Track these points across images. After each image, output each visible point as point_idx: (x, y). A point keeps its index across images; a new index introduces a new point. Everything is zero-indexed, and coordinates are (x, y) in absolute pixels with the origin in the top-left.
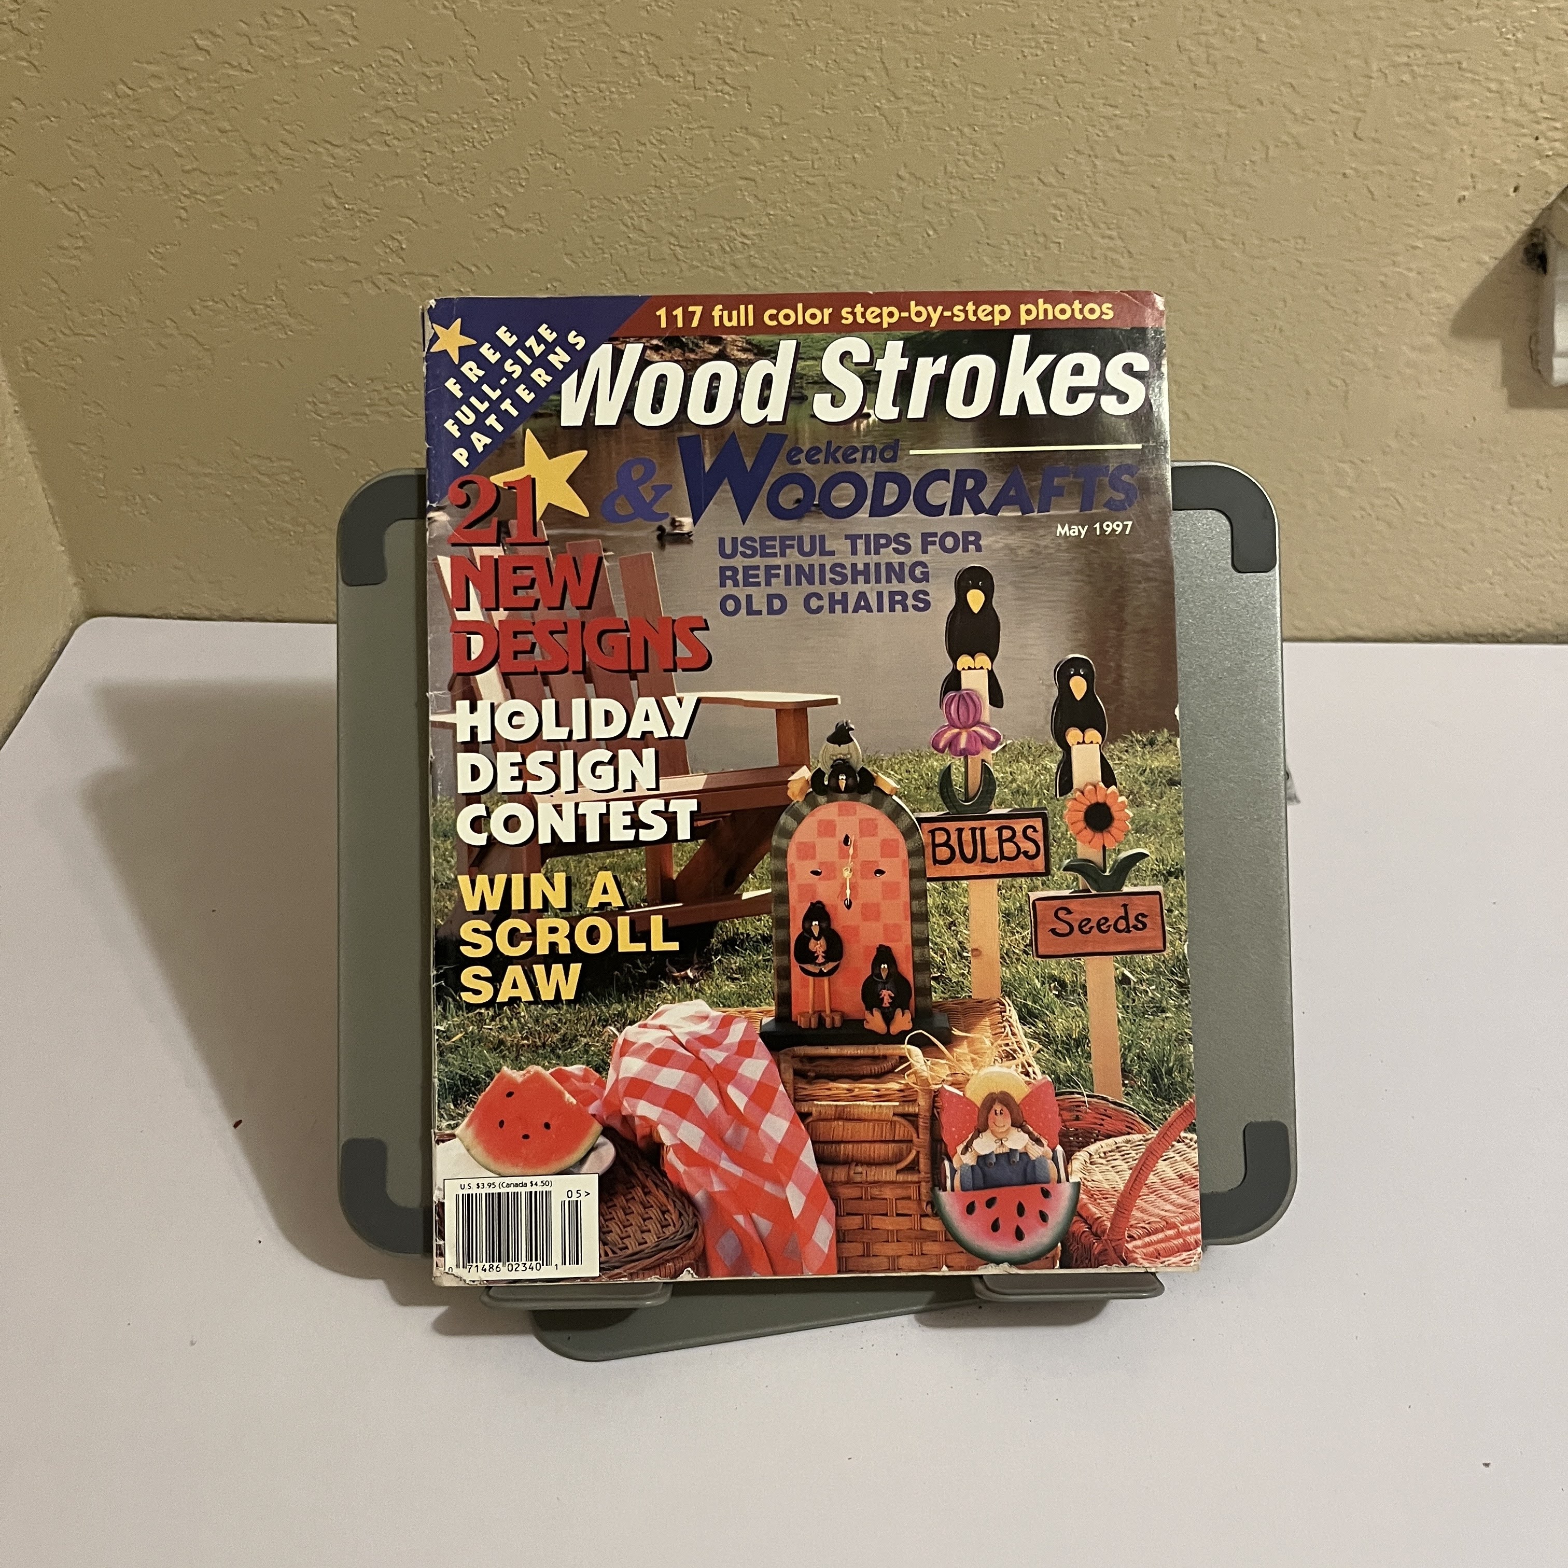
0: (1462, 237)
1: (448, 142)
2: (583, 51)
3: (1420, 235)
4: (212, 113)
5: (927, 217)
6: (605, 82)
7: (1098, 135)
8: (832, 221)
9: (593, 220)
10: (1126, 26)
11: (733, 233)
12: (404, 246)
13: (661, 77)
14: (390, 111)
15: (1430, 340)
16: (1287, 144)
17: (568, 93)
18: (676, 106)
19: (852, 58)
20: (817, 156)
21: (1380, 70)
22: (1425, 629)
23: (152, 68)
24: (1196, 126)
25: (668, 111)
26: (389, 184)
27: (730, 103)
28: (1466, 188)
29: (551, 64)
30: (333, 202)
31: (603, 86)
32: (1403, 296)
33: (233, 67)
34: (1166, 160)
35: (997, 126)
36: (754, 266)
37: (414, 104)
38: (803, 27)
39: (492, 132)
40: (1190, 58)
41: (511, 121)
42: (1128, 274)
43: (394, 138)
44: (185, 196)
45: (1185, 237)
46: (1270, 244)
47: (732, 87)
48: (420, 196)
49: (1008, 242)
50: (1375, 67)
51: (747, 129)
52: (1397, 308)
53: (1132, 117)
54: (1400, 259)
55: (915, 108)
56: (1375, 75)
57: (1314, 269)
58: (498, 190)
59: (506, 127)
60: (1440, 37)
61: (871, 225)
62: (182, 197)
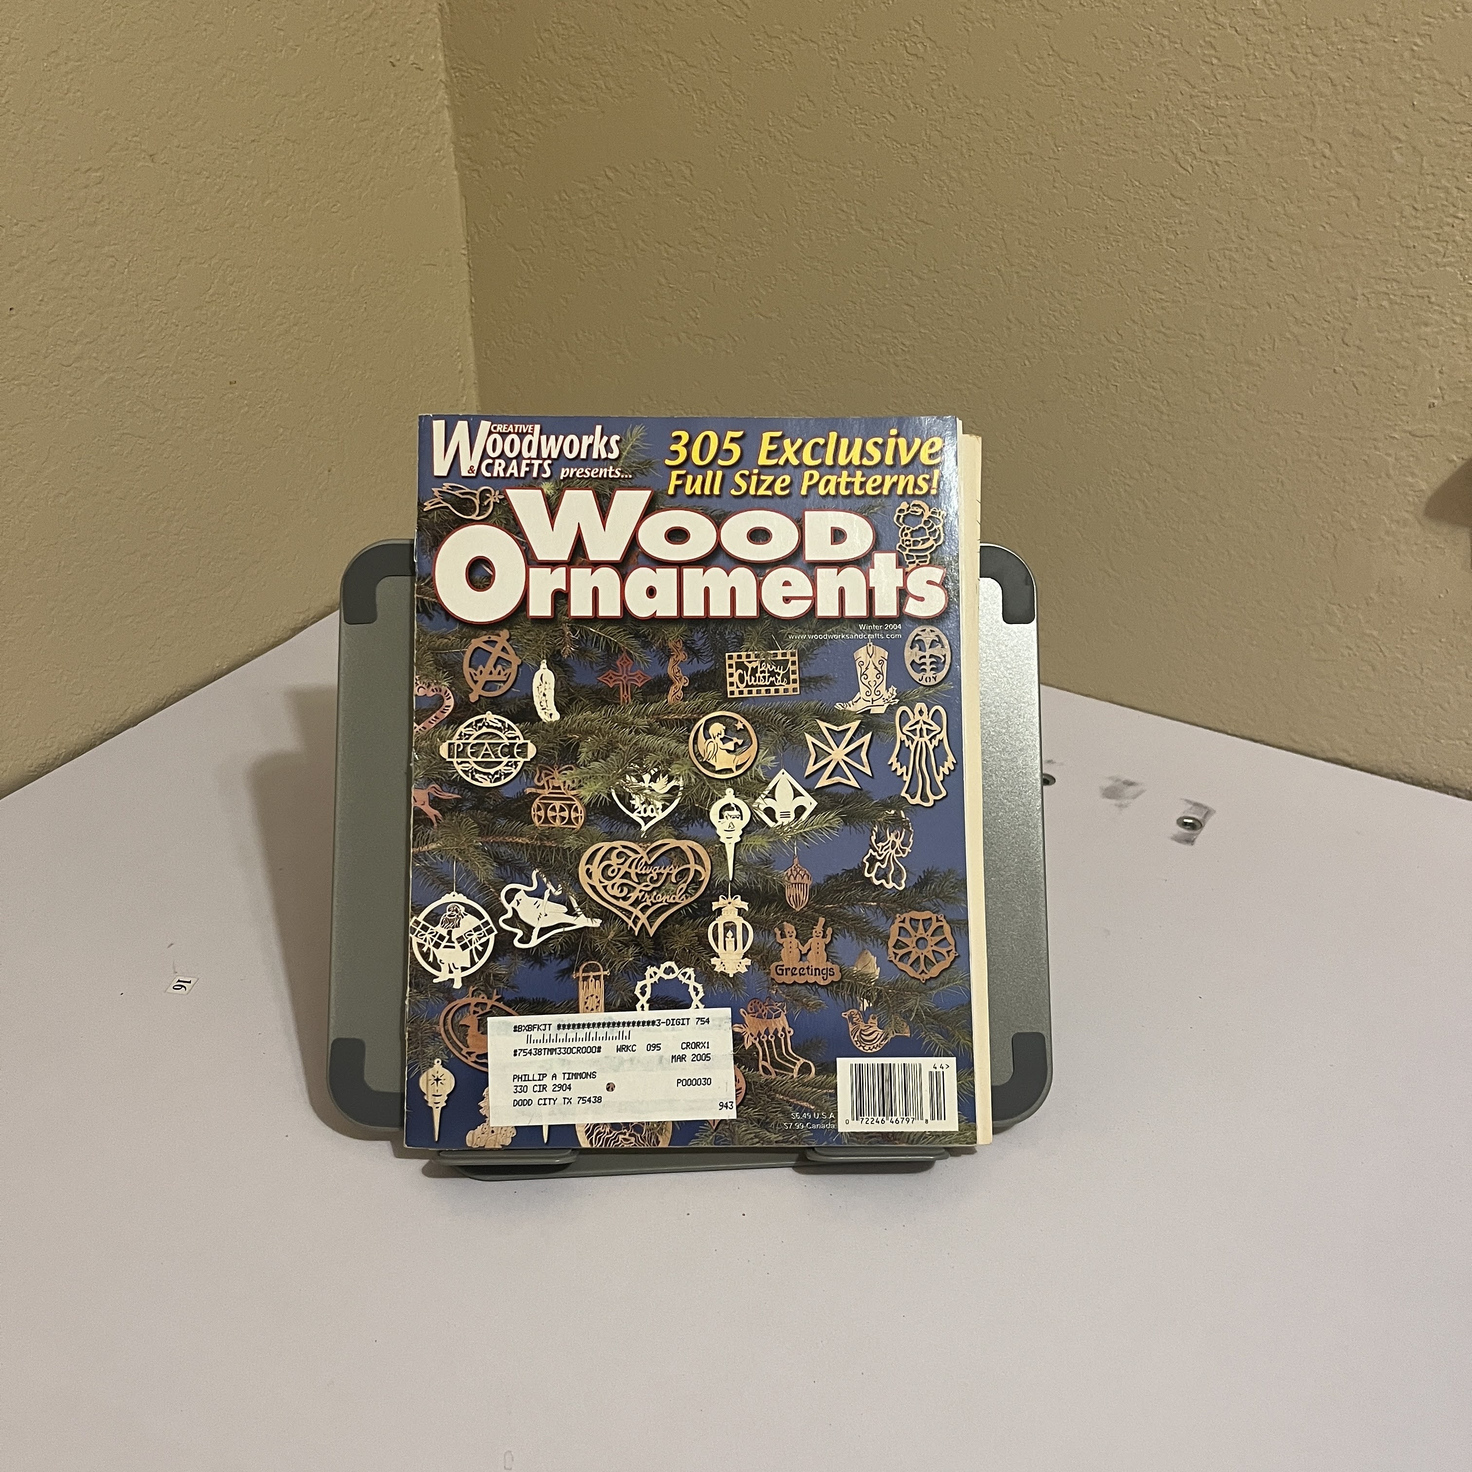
0: (1432, 436)
1: (733, 253)
3: (1397, 428)
4: (607, 217)
5: (1025, 352)
6: (829, 229)
7: (1149, 312)
8: (961, 344)
9: (811, 318)
10: (1172, 237)
11: (896, 341)
13: (863, 229)
14: (703, 230)
15: (1407, 515)
16: (1289, 339)
18: (870, 249)
19: (984, 233)
20: (956, 297)
21: (1363, 295)
22: (1405, 770)
23: (582, 186)
24: (1221, 316)
25: (864, 252)
26: (696, 275)
27: (904, 253)
28: (1435, 398)
29: (798, 213)
30: (663, 281)
32: (1383, 475)
34: (1198, 338)
35: (1076, 294)
36: (908, 367)
37: (717, 227)
38: (955, 209)
39: (759, 251)
40: (1218, 267)
41: (771, 246)
42: (1165, 418)
43: (703, 247)
45: (1210, 398)
46: (1276, 414)
47: (906, 242)
48: (712, 285)
49: (1081, 380)
50: (1359, 291)
51: (912, 272)
52: (1378, 484)
53: (1173, 301)
54: (1380, 444)
55: (1023, 273)
56: (1360, 297)
57: (1310, 440)
58: (758, 289)
59: (768, 249)
60: (1413, 276)
61: (987, 351)
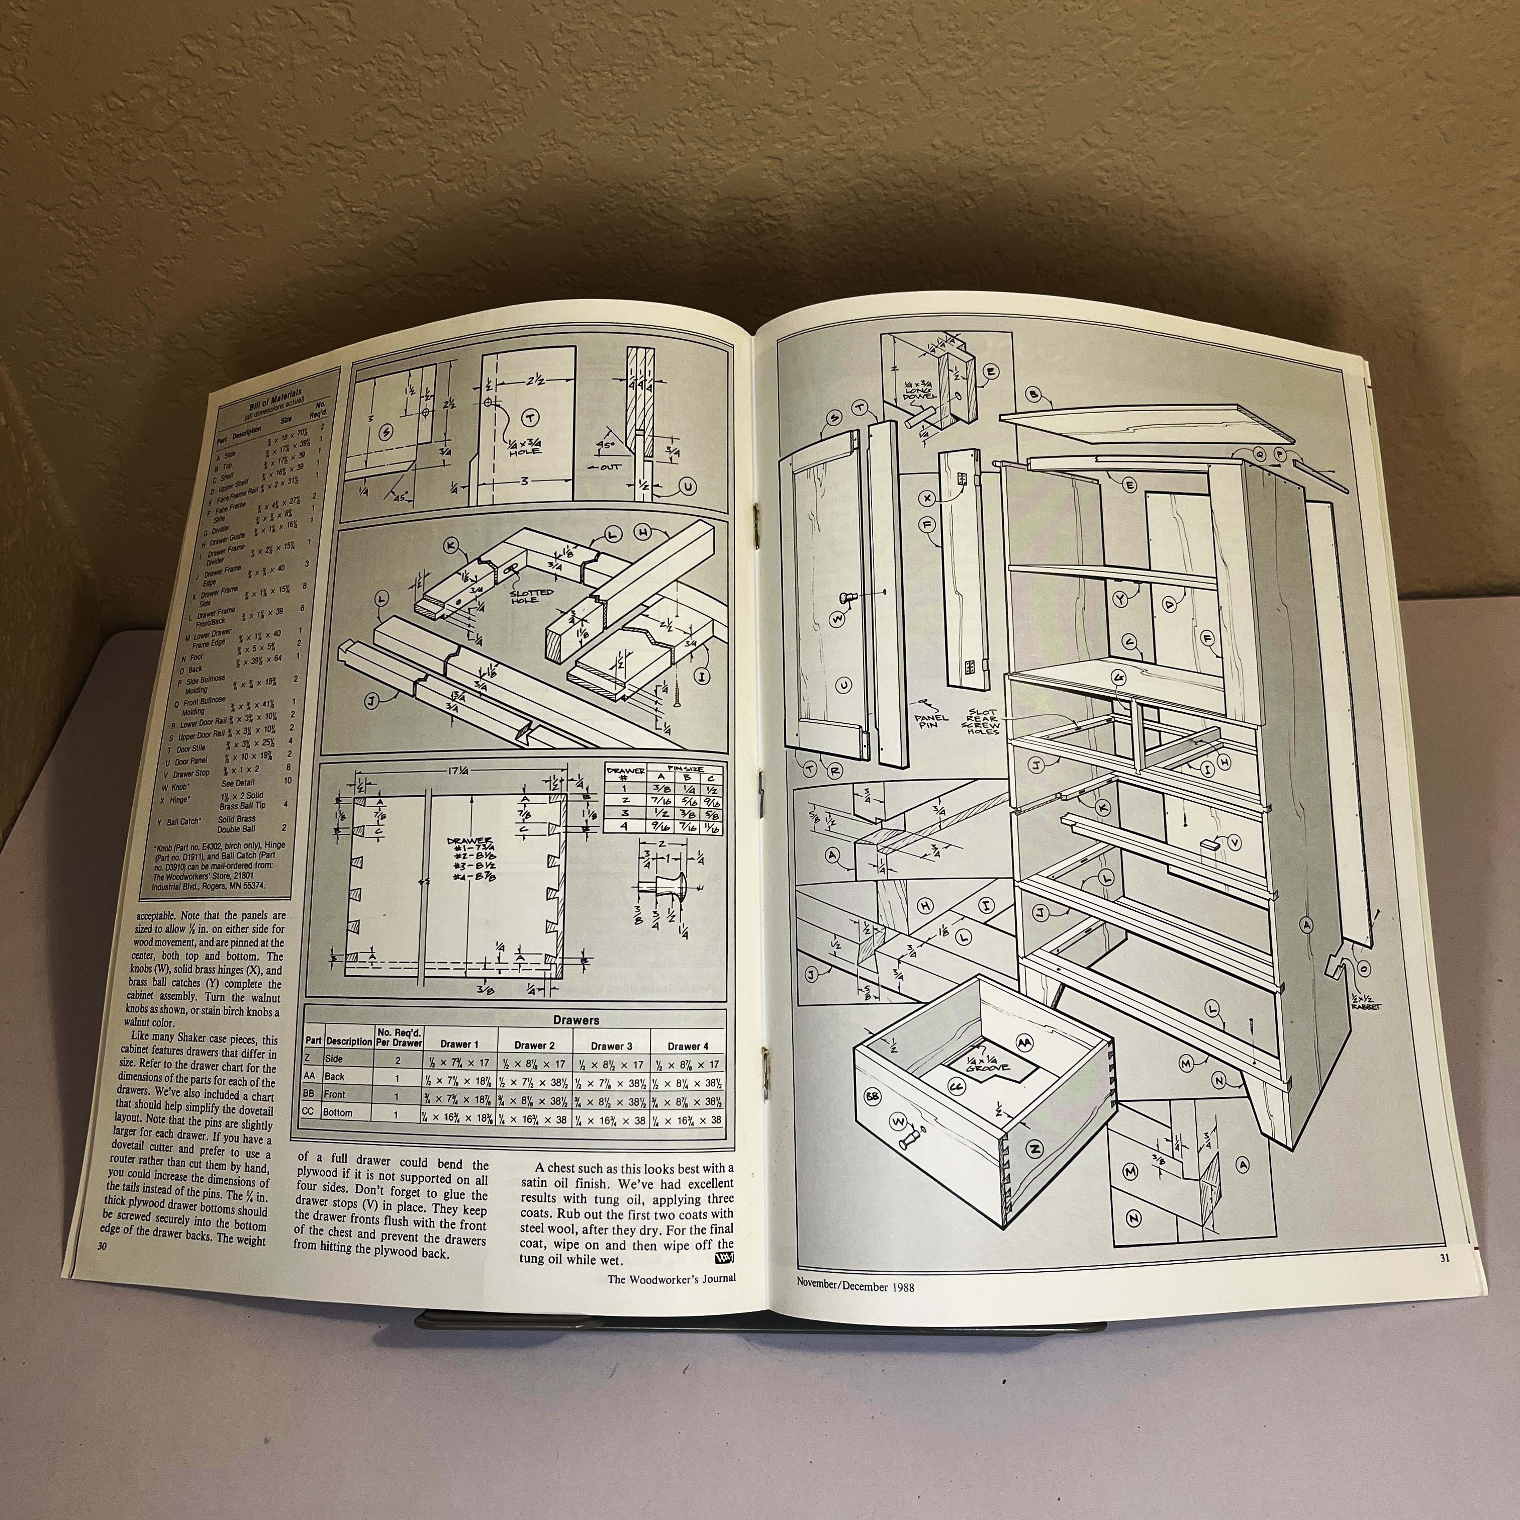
1: (455, 135)
2: (593, 34)
3: (1496, 176)
4: (208, 121)
5: (964, 187)
6: (618, 65)
7: (1148, 90)
8: (862, 196)
9: (611, 209)
11: (759, 215)
12: (415, 247)
13: (677, 55)
14: (393, 108)
16: (1352, 88)
17: (579, 78)
18: (693, 85)
19: (881, 23)
20: (845, 130)
23: (143, 77)
24: (1253, 74)
25: (684, 91)
26: (397, 184)
27: (752, 79)
29: (560, 49)
30: (340, 206)
31: (615, 67)
32: (1478, 240)
33: (226, 71)
34: (1221, 112)
35: (1037, 87)
36: (783, 248)
37: (419, 100)
39: (501, 124)
41: (519, 112)
42: (1179, 234)
43: (401, 136)
44: (187, 208)
45: (1242, 191)
46: (1335, 193)
47: (753, 63)
48: (429, 194)
49: (1052, 208)
51: (770, 106)
53: (1184, 67)
55: (948, 73)
57: (1382, 218)
58: (510, 184)
59: (516, 118)
61: (904, 199)
62: (184, 209)
